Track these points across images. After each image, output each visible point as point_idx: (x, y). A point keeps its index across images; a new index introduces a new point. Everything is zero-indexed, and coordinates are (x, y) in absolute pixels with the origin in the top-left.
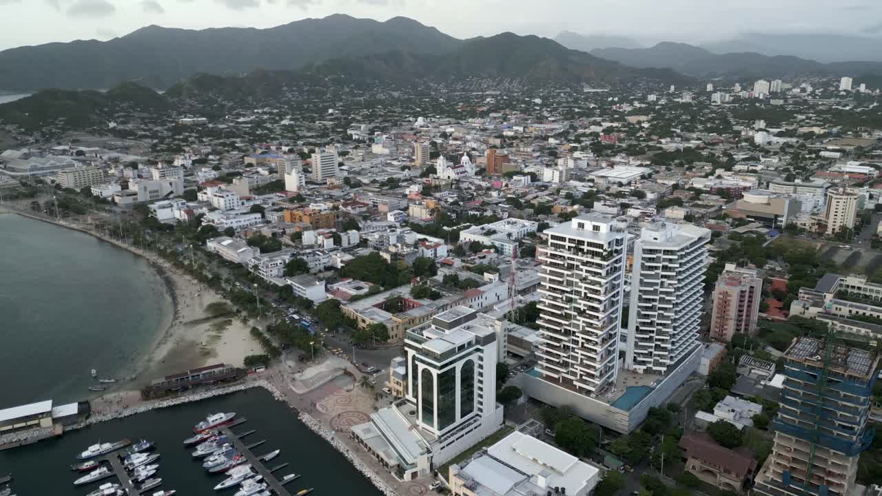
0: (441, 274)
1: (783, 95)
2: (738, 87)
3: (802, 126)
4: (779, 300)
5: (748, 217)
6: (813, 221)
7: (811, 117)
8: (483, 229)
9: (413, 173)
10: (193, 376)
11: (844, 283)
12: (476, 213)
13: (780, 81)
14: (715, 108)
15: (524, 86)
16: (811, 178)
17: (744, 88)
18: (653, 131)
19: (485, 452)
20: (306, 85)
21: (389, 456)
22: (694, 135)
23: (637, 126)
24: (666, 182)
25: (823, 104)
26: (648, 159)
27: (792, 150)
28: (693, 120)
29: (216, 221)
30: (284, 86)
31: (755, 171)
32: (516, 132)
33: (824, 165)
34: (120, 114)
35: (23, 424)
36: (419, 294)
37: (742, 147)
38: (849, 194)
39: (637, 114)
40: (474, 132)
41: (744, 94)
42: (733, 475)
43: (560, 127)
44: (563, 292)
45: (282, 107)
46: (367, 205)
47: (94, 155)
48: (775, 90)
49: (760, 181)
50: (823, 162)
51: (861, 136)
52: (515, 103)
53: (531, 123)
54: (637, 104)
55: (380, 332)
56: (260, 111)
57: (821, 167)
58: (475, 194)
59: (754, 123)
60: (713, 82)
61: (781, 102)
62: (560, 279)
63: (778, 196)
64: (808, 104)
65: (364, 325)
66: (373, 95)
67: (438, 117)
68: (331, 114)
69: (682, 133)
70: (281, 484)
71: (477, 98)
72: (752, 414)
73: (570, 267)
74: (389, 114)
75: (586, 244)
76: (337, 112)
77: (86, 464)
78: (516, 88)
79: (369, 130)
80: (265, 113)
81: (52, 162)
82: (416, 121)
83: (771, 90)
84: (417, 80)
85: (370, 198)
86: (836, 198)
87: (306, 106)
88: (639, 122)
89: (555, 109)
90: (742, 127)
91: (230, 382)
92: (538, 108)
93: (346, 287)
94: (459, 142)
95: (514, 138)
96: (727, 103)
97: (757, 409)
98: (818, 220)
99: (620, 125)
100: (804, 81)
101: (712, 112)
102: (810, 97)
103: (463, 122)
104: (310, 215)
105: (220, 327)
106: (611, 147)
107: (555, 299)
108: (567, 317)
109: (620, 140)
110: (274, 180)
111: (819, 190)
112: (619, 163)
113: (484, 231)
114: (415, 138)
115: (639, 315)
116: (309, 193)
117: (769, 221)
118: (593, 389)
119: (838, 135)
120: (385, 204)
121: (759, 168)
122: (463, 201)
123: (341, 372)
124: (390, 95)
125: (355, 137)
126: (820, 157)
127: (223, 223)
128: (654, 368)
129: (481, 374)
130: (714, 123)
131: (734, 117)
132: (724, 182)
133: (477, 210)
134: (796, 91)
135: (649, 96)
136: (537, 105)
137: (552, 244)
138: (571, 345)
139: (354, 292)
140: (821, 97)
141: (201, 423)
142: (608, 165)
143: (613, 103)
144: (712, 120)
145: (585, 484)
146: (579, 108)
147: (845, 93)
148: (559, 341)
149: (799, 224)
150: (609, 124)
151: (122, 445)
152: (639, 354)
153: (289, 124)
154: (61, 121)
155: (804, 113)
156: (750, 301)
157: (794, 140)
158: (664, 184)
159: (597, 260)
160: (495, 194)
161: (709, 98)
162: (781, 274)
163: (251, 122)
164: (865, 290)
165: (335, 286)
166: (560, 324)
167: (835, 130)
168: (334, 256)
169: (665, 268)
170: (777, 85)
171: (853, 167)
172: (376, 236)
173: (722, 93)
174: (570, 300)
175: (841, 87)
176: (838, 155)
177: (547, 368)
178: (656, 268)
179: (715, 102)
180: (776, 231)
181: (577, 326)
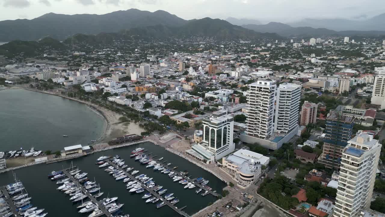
0: (202, 107)
1: (321, 44)
2: (303, 41)
3: (329, 56)
4: (323, 114)
5: (311, 88)
6: (334, 89)
7: (333, 53)
8: (214, 92)
9: (180, 74)
10: (126, 138)
11: (345, 108)
12: (209, 87)
13: (320, 39)
14: (295, 49)
15: (215, 40)
16: (333, 75)
17: (305, 42)
18: (271, 58)
19: (233, 155)
20: (123, 39)
21: (201, 158)
22: (288, 60)
23: (264, 56)
24: (279, 76)
25: (337, 48)
26: (271, 68)
27: (326, 65)
28: (287, 53)
29: (110, 90)
30: (113, 40)
31: (312, 72)
32: (216, 58)
33: (338, 70)
34: (46, 51)
35: (73, 152)
36: (197, 113)
37: (306, 64)
38: (347, 79)
39: (264, 52)
40: (200, 58)
41: (306, 44)
42: (311, 159)
43: (234, 56)
44: (255, 105)
45: (115, 49)
46: (166, 85)
47: (44, 67)
48: (318, 42)
49: (314, 75)
50: (338, 69)
51: (352, 60)
52: (213, 47)
53: (222, 55)
54: (263, 48)
55: (186, 124)
56: (106, 50)
57: (337, 71)
58: (207, 81)
59: (311, 55)
60: (293, 39)
61: (321, 47)
62: (254, 101)
63: (321, 80)
64: (331, 48)
65: (180, 123)
66: (152, 44)
67: (182, 52)
68: (137, 51)
69: (283, 59)
70: (167, 166)
71: (196, 45)
72: (316, 145)
73: (257, 96)
74: (161, 51)
75: (263, 88)
76: (139, 50)
77: (101, 162)
78: (212, 41)
79: (156, 57)
80: (108, 51)
81: (29, 70)
82: (174, 54)
83: (317, 42)
84: (170, 37)
85: (166, 82)
86: (342, 80)
87: (125, 48)
88: (265, 55)
89: (230, 50)
90: (306, 57)
91: (138, 140)
92: (223, 49)
93: (169, 112)
94: (194, 62)
95: (216, 61)
96: (300, 47)
97: (317, 143)
98: (336, 89)
99: (258, 56)
100: (330, 39)
101: (294, 51)
102: (332, 45)
103: (193, 54)
104: (147, 88)
105: (126, 125)
106: (255, 64)
107: (252, 107)
108: (256, 113)
109: (259, 61)
110: (125, 76)
111: (337, 79)
112: (260, 70)
113: (214, 93)
114: (176, 60)
115: (279, 113)
116: (141, 81)
117: (318, 89)
118: (265, 137)
119: (343, 59)
120: (173, 84)
121: (314, 71)
122: (203, 83)
123: (176, 137)
124: (159, 44)
125: (151, 60)
126: (336, 68)
127: (113, 91)
128: (284, 131)
129: (229, 132)
130: (295, 55)
131: (303, 53)
132: (301, 76)
133: (209, 86)
134: (327, 42)
135: (268, 44)
136: (222, 48)
137: (251, 89)
138: (257, 123)
139: (172, 113)
140: (336, 45)
141: (134, 151)
142: (256, 71)
143: (253, 47)
144: (294, 54)
145: (266, 161)
146: (240, 49)
147: (346, 44)
148: (253, 121)
149: (329, 91)
150: (253, 55)
151: (109, 157)
152: (279, 126)
153: (121, 55)
154: (22, 54)
155: (330, 51)
156: (314, 112)
157: (326, 61)
158: (279, 77)
159: (267, 93)
160: (214, 81)
161: (292, 46)
162: (323, 106)
163: (104, 54)
164: (353, 110)
165: (165, 111)
166: (253, 116)
167: (342, 58)
168: (160, 102)
169: (288, 97)
170: (319, 40)
171: (349, 71)
172: (174, 95)
173: (298, 43)
174: (257, 108)
175: (345, 41)
176: (343, 66)
177: (249, 131)
178: (285, 97)
179: (294, 47)
180: (321, 93)
181: (259, 116)
